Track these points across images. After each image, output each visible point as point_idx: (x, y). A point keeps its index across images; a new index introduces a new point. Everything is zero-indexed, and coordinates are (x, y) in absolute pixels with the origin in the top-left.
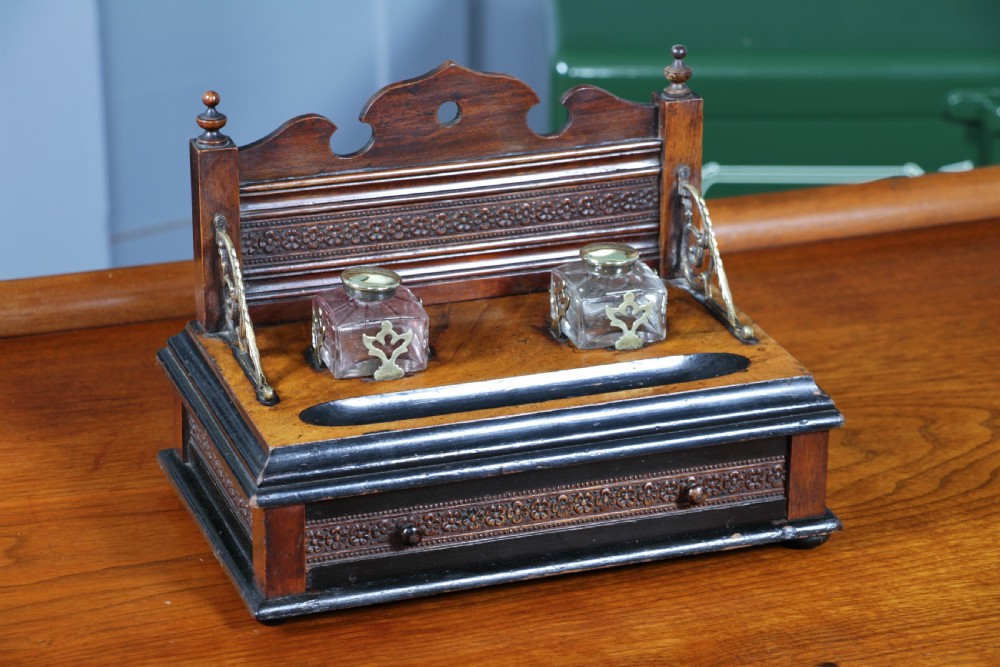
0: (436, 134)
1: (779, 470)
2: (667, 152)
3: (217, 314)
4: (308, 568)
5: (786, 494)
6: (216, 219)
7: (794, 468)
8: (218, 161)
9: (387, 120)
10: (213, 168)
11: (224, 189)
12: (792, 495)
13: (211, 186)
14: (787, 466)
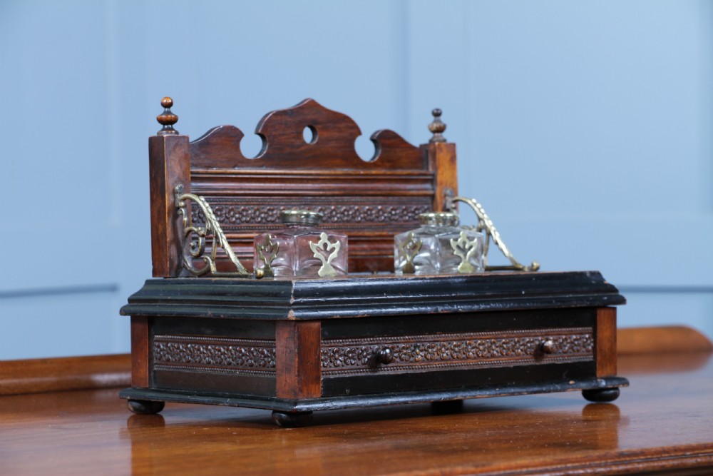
0: (303, 148)
1: (589, 338)
2: (439, 178)
3: (176, 262)
4: (322, 379)
5: (595, 357)
6: (177, 188)
7: (599, 335)
8: (177, 145)
9: (274, 133)
10: (174, 149)
11: (181, 165)
12: (599, 358)
13: (173, 163)
14: (594, 335)
